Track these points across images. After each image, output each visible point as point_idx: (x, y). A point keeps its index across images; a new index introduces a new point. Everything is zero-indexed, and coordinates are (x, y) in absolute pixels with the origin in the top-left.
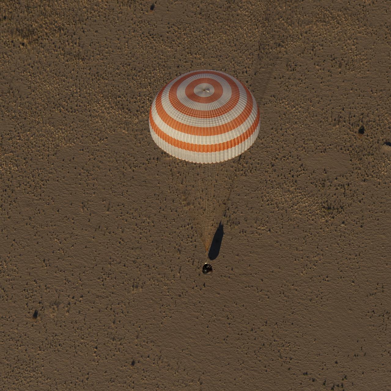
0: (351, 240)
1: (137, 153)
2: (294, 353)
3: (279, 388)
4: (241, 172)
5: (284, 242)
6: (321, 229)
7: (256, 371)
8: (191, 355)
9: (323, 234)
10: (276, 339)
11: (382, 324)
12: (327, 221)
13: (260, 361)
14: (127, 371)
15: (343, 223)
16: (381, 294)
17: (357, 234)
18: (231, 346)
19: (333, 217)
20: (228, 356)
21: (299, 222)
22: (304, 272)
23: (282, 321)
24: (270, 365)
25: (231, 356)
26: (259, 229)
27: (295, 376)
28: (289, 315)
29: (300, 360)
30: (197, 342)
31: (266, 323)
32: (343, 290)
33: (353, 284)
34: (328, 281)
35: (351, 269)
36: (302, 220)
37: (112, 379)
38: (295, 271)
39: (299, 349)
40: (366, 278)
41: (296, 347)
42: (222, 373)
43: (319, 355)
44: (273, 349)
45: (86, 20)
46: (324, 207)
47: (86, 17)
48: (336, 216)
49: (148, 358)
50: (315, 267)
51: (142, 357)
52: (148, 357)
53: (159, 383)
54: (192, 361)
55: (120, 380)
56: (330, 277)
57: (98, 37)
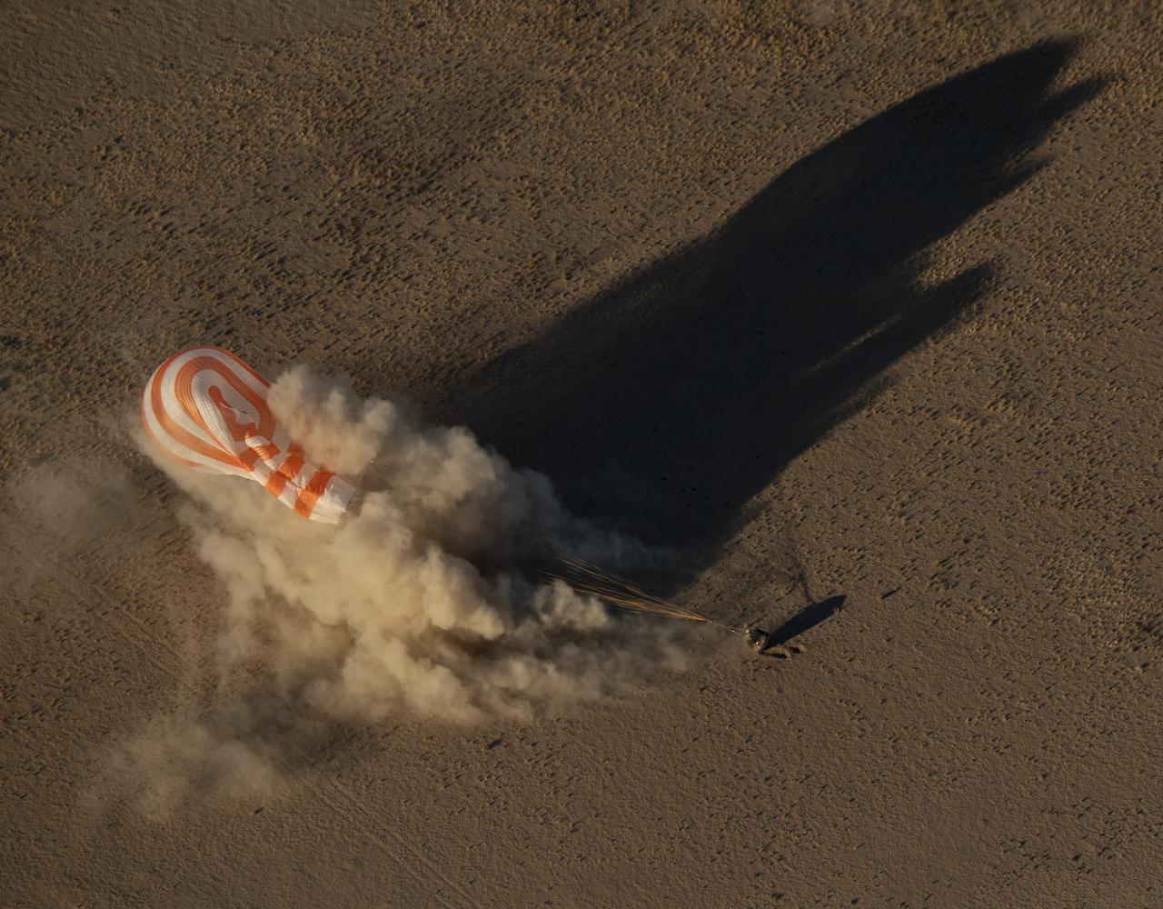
0: (1124, 702)
1: (911, 388)
2: (799, 851)
3: (702, 899)
4: (1059, 499)
5: (998, 652)
6: (1091, 658)
7: (696, 852)
8: (612, 774)
9: (1085, 670)
10: (793, 814)
11: (1014, 872)
12: (1117, 650)
13: (722, 837)
14: (470, 753)
15: (1144, 666)
16: (1072, 819)
17: (1147, 696)
18: (701, 790)
19: (1136, 649)
20: (674, 805)
21: (1064, 630)
22: (976, 719)
23: (840, 786)
24: (732, 853)
25: (680, 807)
26: (979, 611)
27: (754, 891)
28: (864, 782)
29: (795, 868)
30: (646, 757)
31: (807, 777)
32: (1010, 783)
33: (1041, 779)
34: (1001, 754)
35: (1068, 751)
36: (1076, 628)
37: (428, 756)
38: (961, 710)
39: (815, 847)
40: (1077, 779)
41: (814, 842)
42: (630, 829)
43: (839, 875)
44: (767, 828)
45: (1081, 122)
46: (1139, 624)
47: (1087, 117)
48: (1146, 648)
49: (530, 746)
50: (1004, 720)
51: (522, 739)
52: (534, 745)
53: (503, 798)
54: (603, 784)
55: (440, 761)
56: (1013, 749)
57: (1070, 161)
